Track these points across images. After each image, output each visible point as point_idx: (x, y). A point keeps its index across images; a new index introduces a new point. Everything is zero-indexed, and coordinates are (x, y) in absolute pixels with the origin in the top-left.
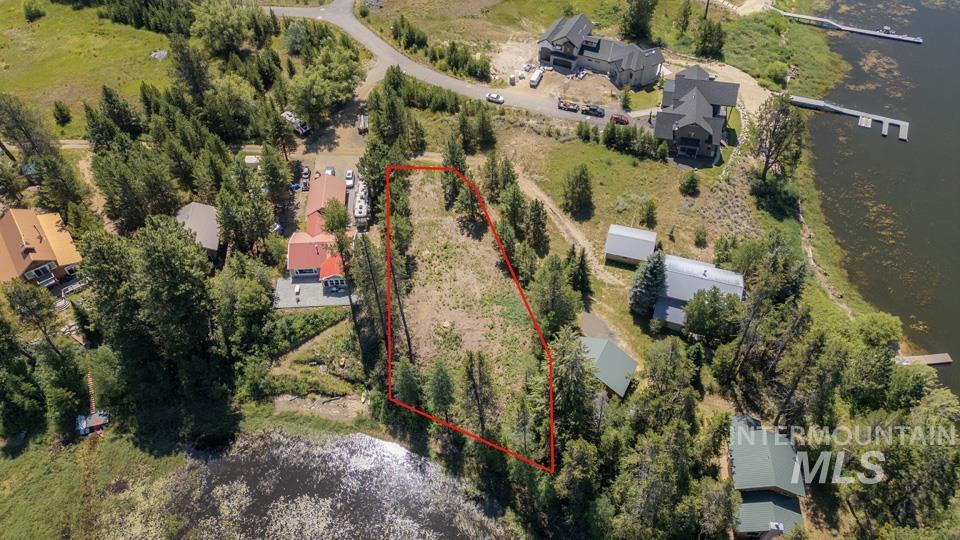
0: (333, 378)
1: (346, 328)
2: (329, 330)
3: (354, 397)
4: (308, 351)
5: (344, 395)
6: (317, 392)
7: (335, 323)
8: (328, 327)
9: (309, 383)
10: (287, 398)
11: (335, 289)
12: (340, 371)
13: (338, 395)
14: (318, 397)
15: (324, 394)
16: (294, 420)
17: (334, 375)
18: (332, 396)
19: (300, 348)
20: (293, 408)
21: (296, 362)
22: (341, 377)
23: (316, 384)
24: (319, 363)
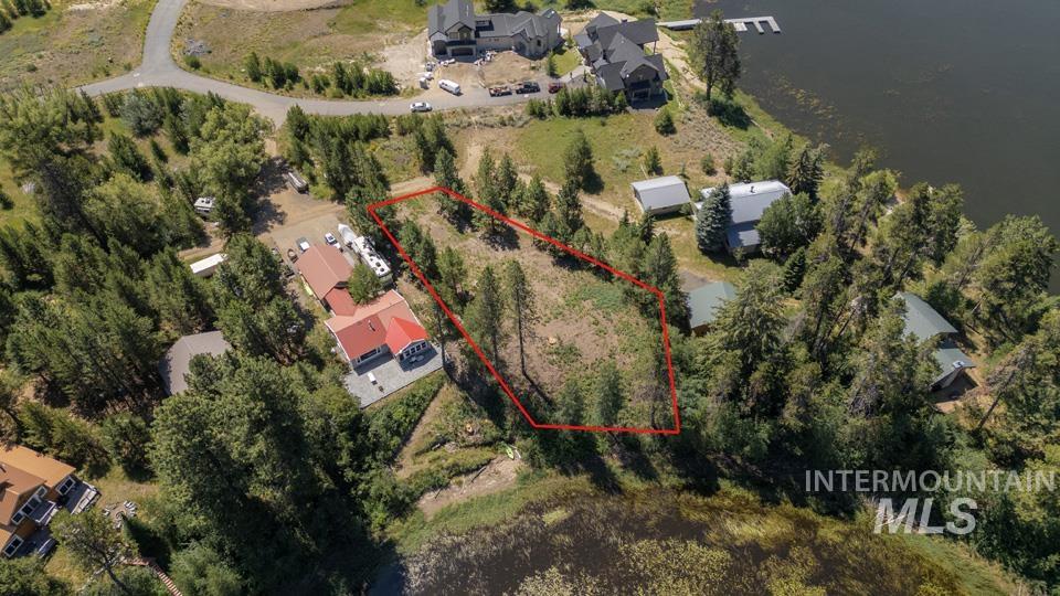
0: (467, 451)
1: (449, 393)
2: (432, 404)
3: (499, 458)
4: (424, 436)
5: (489, 462)
6: (459, 474)
7: (435, 394)
8: (431, 401)
9: (447, 469)
10: (430, 496)
11: (414, 359)
12: (471, 439)
13: (483, 465)
14: (463, 478)
15: (468, 471)
16: (454, 514)
17: (467, 447)
18: (478, 469)
19: (412, 438)
20: (444, 503)
21: (418, 454)
22: (475, 445)
23: (455, 465)
24: (443, 443)
